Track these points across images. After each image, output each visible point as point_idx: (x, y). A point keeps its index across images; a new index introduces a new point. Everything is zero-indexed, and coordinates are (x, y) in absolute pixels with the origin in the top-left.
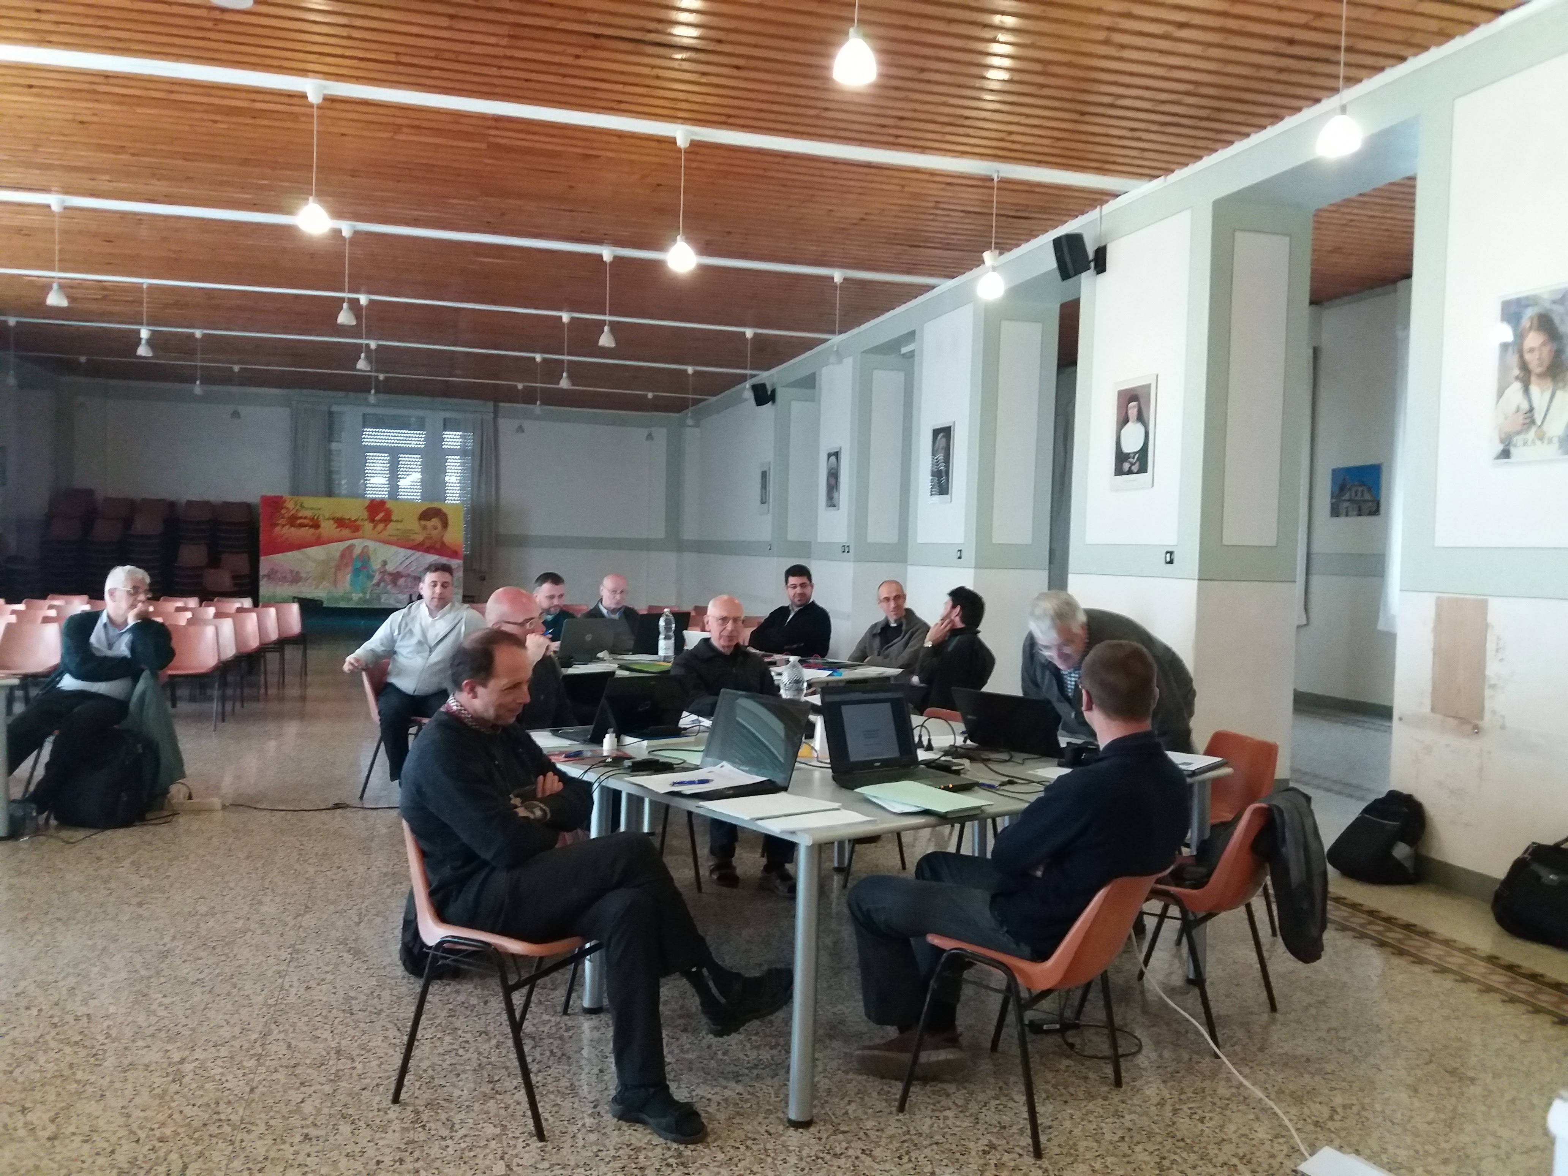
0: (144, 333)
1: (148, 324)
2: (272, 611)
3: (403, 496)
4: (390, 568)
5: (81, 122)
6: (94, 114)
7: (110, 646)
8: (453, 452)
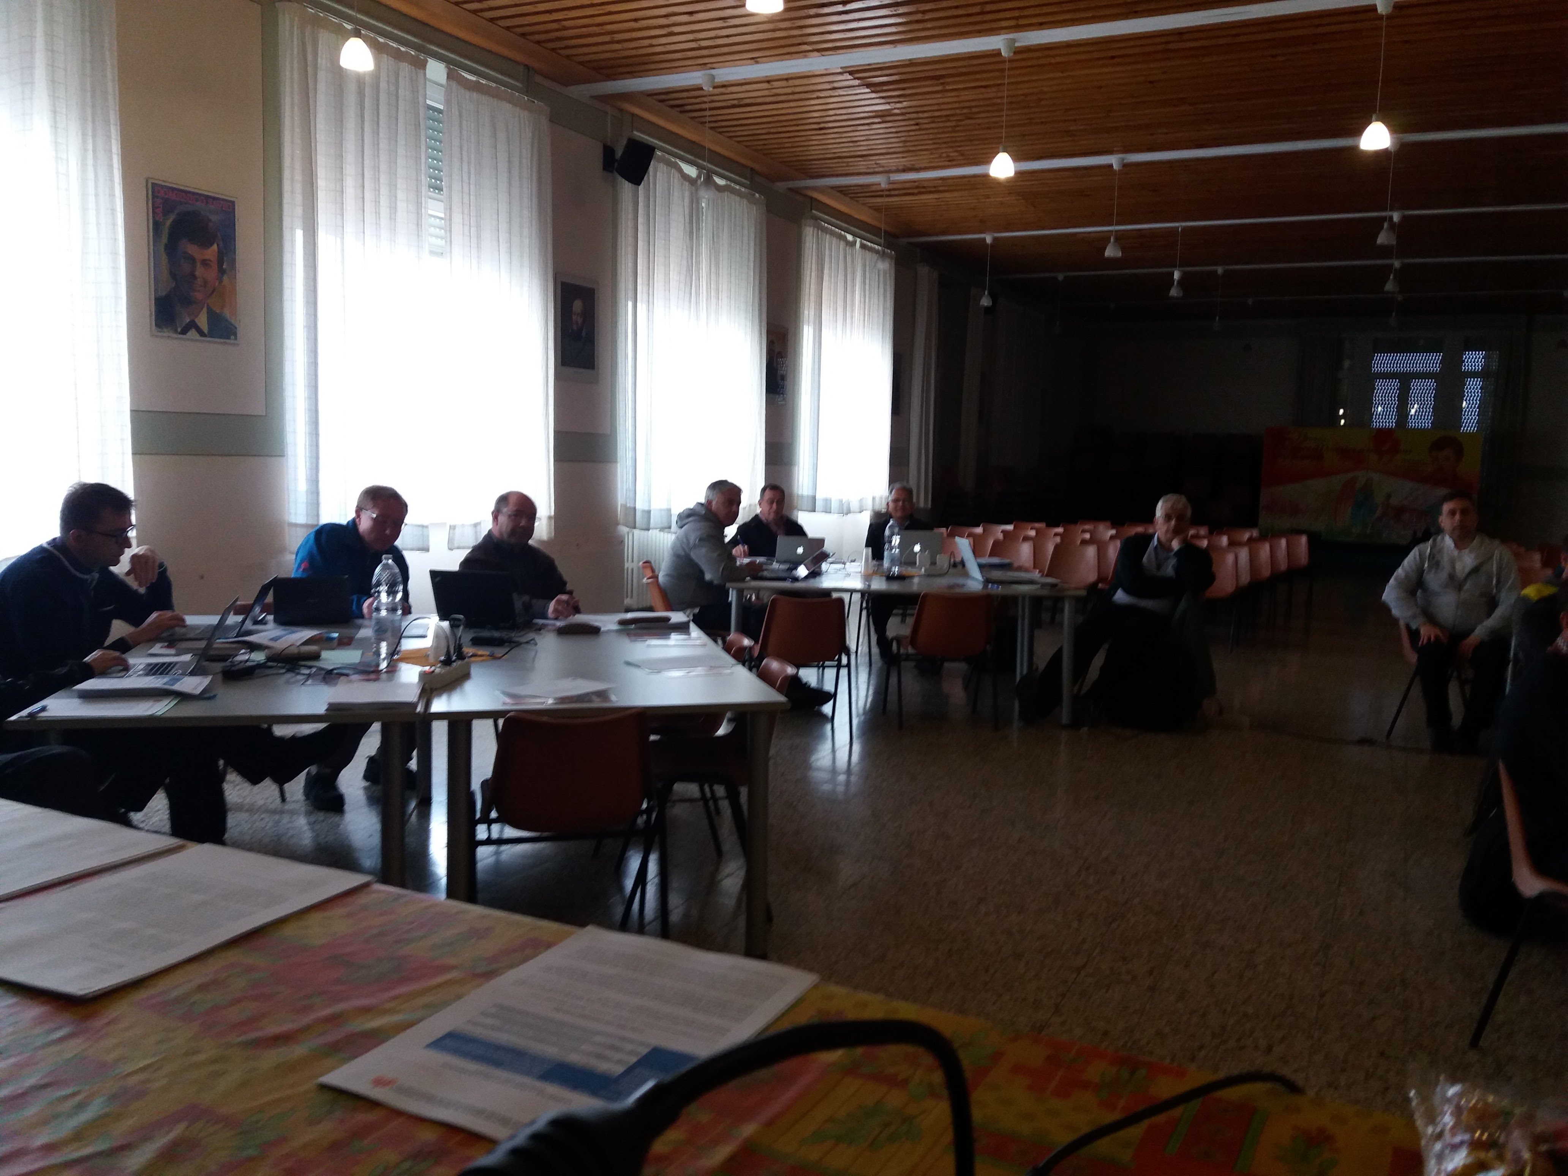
0: (1177, 275)
1: (1180, 266)
2: (1283, 542)
3: (1412, 424)
4: (1394, 501)
5: (1151, 82)
6: (1164, 73)
7: (1159, 567)
8: (1473, 375)
